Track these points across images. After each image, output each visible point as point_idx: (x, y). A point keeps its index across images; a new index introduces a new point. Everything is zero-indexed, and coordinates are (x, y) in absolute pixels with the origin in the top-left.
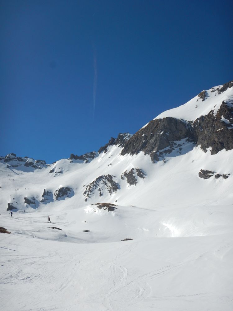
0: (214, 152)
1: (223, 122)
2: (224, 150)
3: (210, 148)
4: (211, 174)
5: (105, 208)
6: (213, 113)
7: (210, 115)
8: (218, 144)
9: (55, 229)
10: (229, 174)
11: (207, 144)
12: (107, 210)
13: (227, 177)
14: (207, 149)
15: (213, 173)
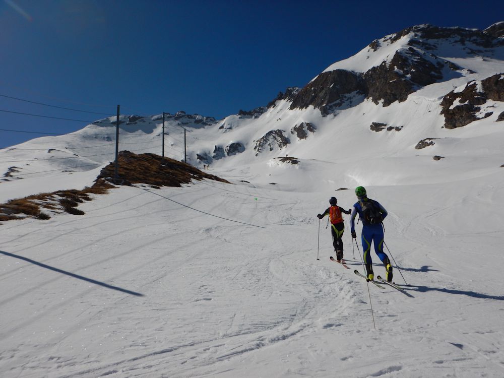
0: (386, 104)
1: (397, 73)
2: (397, 102)
3: (382, 100)
4: (383, 127)
5: (288, 161)
6: (385, 64)
7: (383, 66)
8: (390, 96)
9: (244, 182)
10: (402, 127)
11: (379, 96)
12: (290, 163)
13: (401, 129)
14: (379, 101)
15: (385, 125)
